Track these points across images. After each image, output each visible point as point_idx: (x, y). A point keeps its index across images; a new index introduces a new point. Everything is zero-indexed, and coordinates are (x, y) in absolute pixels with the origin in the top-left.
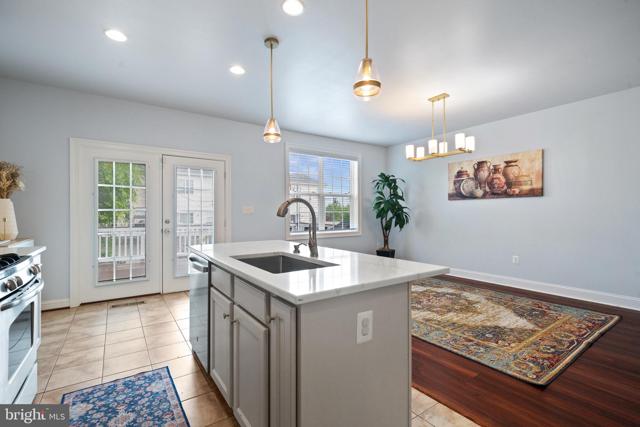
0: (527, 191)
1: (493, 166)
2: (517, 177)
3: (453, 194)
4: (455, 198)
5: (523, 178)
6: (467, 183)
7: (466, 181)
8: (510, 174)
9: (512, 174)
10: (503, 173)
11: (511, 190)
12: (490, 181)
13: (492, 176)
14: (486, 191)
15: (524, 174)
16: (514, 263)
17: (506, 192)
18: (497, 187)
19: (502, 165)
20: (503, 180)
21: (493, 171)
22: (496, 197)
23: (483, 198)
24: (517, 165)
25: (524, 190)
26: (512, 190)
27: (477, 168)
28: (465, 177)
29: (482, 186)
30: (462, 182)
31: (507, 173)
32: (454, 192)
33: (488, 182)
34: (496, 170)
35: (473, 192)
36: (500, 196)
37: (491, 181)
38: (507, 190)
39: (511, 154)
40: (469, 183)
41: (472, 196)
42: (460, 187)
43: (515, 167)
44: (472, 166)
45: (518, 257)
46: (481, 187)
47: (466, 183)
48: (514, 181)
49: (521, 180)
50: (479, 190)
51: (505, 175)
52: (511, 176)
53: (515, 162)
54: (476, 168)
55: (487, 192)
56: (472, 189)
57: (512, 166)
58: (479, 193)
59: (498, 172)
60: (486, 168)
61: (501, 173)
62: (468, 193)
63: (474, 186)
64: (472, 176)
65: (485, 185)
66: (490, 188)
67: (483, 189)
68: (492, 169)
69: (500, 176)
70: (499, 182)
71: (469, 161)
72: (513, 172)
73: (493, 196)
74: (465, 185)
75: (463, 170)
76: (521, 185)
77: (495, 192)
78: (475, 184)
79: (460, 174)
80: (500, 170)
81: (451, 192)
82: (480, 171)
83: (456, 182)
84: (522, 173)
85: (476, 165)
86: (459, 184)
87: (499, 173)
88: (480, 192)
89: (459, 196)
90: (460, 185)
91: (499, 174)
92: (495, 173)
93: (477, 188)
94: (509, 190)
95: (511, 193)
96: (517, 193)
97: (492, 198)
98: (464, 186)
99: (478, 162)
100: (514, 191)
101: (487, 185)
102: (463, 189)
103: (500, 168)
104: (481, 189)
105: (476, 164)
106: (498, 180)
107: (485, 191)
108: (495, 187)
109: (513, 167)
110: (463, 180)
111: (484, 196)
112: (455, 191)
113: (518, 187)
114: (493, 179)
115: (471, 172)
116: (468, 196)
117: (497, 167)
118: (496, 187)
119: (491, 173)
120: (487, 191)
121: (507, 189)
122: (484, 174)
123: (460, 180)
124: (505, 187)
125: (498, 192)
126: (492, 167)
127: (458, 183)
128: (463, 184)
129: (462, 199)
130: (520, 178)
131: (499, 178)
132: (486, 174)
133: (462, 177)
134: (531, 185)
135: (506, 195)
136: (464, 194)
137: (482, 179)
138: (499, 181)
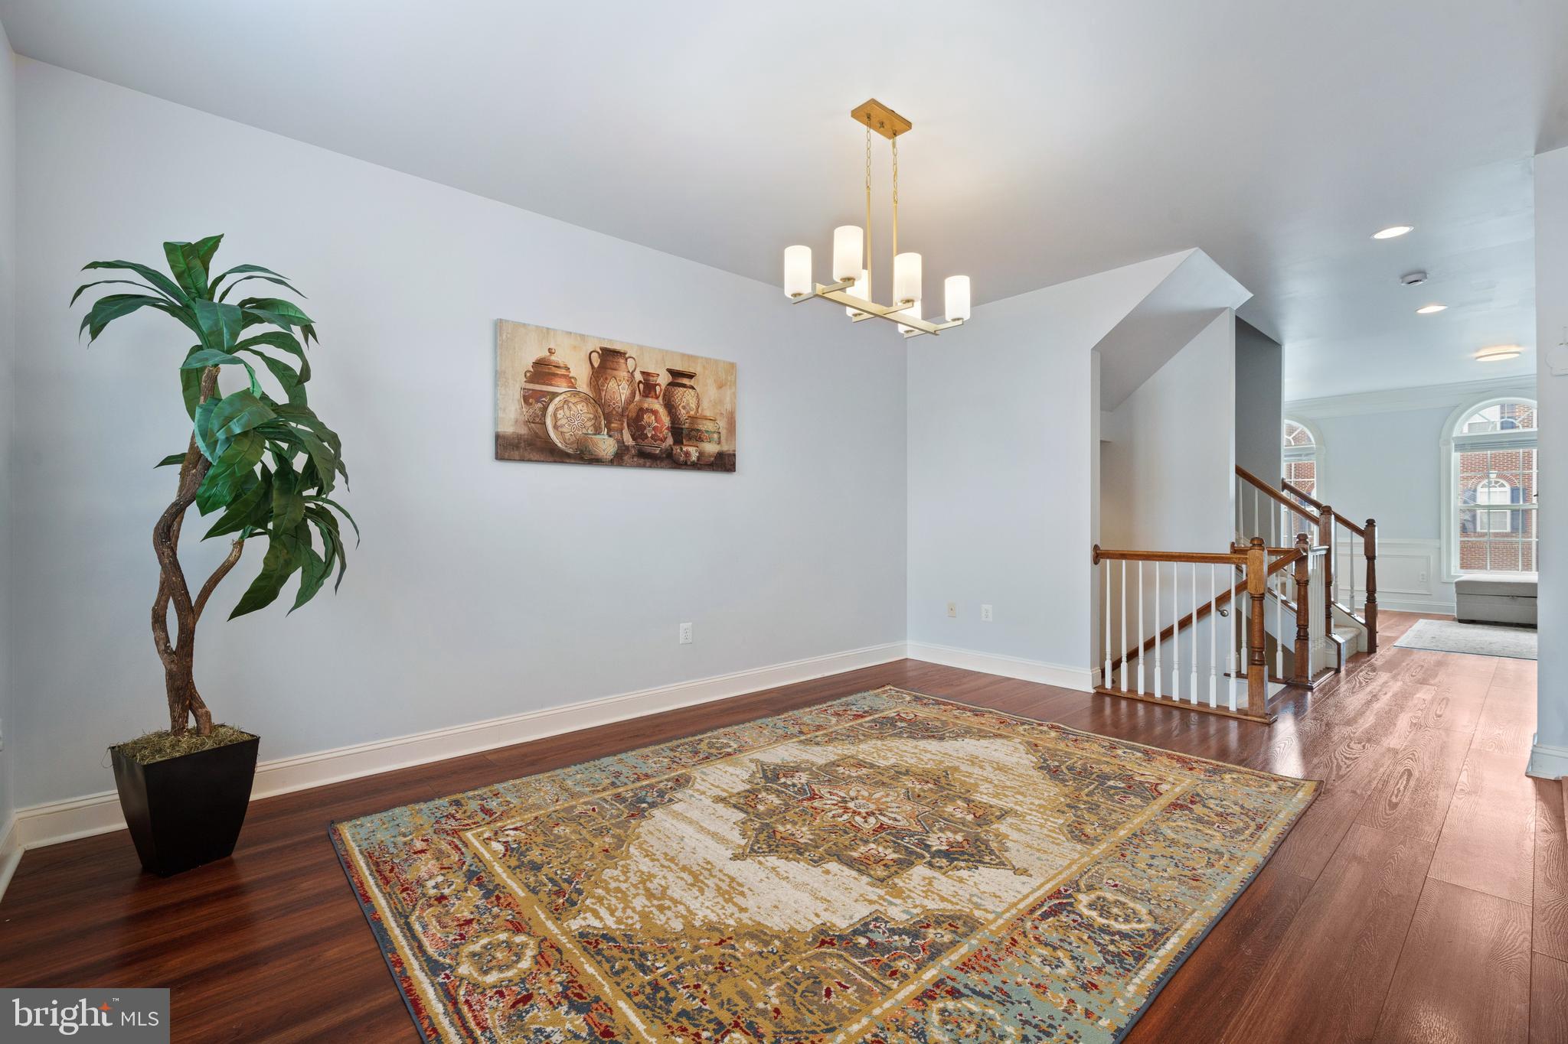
0: (710, 456)
1: (643, 373)
2: (693, 418)
3: (519, 437)
4: (526, 454)
5: (705, 422)
6: (569, 408)
7: (566, 402)
8: (680, 407)
9: (684, 408)
10: (664, 399)
11: (681, 449)
12: (633, 414)
13: (640, 401)
14: (623, 442)
15: (708, 413)
16: (682, 644)
17: (672, 453)
18: (652, 437)
19: (664, 379)
20: (666, 420)
21: (641, 386)
22: (648, 464)
23: (615, 464)
24: (692, 388)
25: (706, 455)
26: (685, 449)
27: (599, 367)
28: (561, 387)
29: (613, 425)
30: (551, 400)
31: (673, 403)
32: (523, 431)
33: (628, 416)
34: (648, 386)
35: (586, 440)
36: (658, 462)
37: (638, 415)
38: (674, 448)
39: (683, 355)
40: (573, 407)
41: (583, 456)
42: (544, 415)
43: (690, 390)
44: (584, 355)
45: (690, 624)
46: (609, 430)
47: (566, 407)
48: (687, 425)
49: (700, 427)
50: (606, 437)
51: (670, 407)
52: (683, 413)
53: (691, 376)
54: (596, 365)
55: (627, 448)
56: (584, 431)
57: (684, 386)
58: (604, 447)
59: (653, 393)
60: (625, 374)
61: (661, 398)
62: (572, 443)
63: (589, 424)
64: (583, 386)
65: (622, 424)
66: (634, 438)
67: (617, 435)
68: (640, 382)
69: (657, 405)
70: (656, 424)
71: (575, 334)
72: (685, 399)
73: (642, 461)
74: (561, 412)
75: (553, 358)
76: (701, 440)
77: (648, 449)
78: (592, 416)
79: (543, 371)
80: (658, 388)
81: (508, 428)
82: (606, 379)
83: (531, 396)
84: (702, 410)
85: (594, 355)
86: (540, 405)
87: (657, 398)
88: (606, 445)
89: (541, 450)
90: (545, 409)
91: (656, 401)
92: (647, 396)
93: (598, 431)
94: (677, 449)
95: (682, 459)
96: (694, 458)
97: (639, 466)
98: (559, 416)
99: (601, 349)
100: (687, 454)
101: (625, 425)
102: (556, 427)
103: (658, 384)
104: (610, 436)
105: (598, 353)
106: (653, 417)
107: (621, 442)
108: (647, 437)
109: (685, 389)
110: (555, 395)
111: (618, 459)
112: (526, 428)
113: (695, 443)
114: (641, 411)
115: (581, 373)
116: (570, 451)
117: (651, 378)
118: (649, 435)
119: (637, 392)
120: (626, 444)
121: (674, 444)
122: (619, 390)
123: (544, 394)
124: (670, 441)
125: (653, 452)
126: (638, 377)
127: (538, 401)
128: (556, 410)
129: (551, 459)
130: (699, 421)
131: (655, 412)
132: (625, 391)
133: (551, 385)
134: (719, 443)
135: (671, 461)
136: (559, 445)
137: (614, 404)
138: (656, 418)
